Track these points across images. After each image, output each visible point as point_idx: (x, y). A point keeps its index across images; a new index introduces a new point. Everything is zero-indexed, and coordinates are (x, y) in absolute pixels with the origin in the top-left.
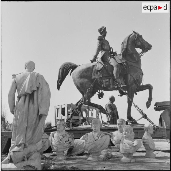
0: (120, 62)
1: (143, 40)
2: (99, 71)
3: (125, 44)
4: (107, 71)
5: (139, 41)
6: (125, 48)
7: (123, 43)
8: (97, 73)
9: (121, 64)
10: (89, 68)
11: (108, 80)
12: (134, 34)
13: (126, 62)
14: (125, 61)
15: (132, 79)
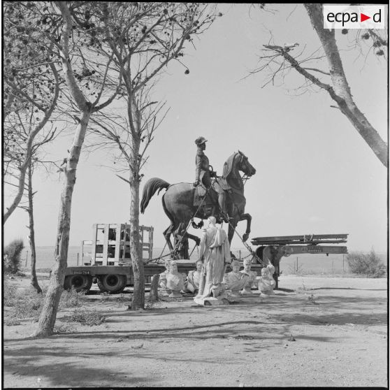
0: (225, 189)
1: (248, 163)
2: (202, 197)
3: (230, 166)
4: (211, 198)
5: (245, 164)
6: (229, 170)
7: (226, 164)
8: (200, 200)
9: (226, 191)
10: (189, 191)
11: (210, 208)
12: (239, 154)
13: (231, 190)
14: (230, 188)
15: (236, 210)
